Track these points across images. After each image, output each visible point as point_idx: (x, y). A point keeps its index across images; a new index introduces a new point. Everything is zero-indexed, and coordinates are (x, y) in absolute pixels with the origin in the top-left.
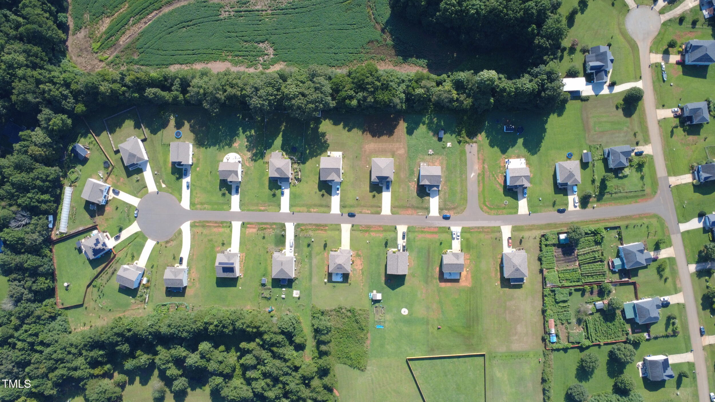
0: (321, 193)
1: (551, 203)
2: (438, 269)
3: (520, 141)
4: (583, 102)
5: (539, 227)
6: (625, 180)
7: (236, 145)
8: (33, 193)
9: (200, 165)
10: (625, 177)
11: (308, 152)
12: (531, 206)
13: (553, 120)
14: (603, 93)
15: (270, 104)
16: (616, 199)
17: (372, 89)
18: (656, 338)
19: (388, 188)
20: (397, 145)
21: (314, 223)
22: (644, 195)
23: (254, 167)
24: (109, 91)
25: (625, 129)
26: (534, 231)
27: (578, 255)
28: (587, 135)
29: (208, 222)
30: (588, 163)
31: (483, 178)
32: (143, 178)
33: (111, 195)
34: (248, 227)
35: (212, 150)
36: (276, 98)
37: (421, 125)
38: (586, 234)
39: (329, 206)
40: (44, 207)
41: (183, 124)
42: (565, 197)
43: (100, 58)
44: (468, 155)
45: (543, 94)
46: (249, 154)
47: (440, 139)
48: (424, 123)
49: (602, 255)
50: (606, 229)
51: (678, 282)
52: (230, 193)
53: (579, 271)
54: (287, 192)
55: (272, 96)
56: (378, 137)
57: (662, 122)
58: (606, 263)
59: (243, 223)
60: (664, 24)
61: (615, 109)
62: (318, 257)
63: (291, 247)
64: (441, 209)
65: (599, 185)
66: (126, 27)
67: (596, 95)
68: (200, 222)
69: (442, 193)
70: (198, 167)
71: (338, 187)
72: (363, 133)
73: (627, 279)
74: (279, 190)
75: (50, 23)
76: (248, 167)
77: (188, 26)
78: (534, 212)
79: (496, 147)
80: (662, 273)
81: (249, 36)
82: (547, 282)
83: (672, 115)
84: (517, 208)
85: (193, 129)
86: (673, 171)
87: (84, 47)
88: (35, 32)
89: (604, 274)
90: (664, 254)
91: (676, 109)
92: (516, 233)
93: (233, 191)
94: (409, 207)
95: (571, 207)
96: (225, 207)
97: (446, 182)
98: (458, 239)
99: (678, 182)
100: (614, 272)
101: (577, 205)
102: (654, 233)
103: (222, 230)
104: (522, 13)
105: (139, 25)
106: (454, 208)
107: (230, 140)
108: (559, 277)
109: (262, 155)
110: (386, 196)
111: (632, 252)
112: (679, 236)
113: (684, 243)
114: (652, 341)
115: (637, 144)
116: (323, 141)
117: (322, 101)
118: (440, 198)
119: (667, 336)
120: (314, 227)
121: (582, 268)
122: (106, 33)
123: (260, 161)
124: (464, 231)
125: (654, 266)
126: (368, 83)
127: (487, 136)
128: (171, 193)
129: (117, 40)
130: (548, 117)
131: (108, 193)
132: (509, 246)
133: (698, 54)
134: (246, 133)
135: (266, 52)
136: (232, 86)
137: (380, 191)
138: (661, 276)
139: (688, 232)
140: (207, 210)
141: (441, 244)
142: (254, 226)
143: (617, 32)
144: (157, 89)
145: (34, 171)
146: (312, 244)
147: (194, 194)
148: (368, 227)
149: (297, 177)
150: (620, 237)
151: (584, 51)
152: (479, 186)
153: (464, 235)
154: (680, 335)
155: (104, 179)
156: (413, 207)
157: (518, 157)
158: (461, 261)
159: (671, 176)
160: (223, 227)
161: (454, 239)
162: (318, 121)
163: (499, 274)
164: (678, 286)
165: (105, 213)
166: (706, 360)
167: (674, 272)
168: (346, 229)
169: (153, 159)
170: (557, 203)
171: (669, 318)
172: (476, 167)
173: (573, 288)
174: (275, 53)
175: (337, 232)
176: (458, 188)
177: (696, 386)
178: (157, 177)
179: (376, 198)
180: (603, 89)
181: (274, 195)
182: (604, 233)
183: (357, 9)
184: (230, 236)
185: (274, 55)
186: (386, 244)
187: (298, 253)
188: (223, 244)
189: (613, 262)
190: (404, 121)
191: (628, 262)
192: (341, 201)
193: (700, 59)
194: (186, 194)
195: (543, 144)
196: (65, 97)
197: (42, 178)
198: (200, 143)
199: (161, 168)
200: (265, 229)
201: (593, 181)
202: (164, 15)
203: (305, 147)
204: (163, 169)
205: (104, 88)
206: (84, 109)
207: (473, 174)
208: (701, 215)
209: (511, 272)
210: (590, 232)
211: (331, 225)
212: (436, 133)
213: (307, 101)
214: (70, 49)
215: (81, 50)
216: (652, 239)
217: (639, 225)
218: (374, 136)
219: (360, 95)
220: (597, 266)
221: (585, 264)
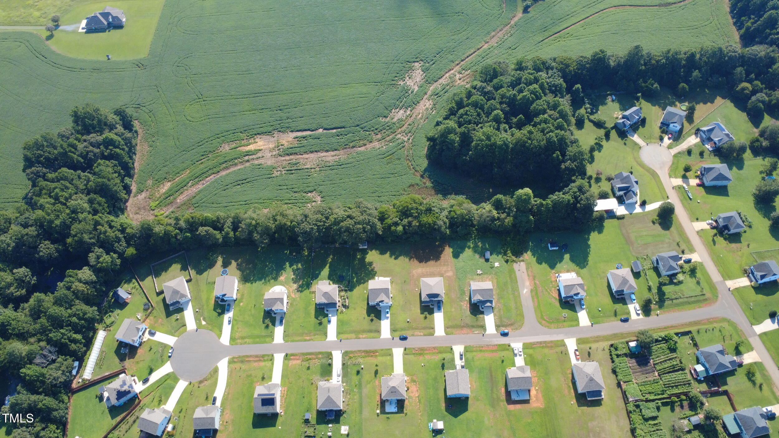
0: (370, 318)
1: (613, 314)
2: (503, 390)
3: (567, 257)
4: (620, 220)
5: (605, 338)
6: (681, 287)
7: (282, 278)
8: (67, 330)
9: (244, 300)
10: (680, 282)
11: (355, 280)
12: (591, 316)
13: (594, 238)
14: (635, 211)
15: (319, 230)
16: (678, 305)
17: (417, 214)
19: (439, 309)
20: (444, 269)
21: (363, 349)
22: (706, 300)
23: (300, 297)
24: (163, 232)
25: (667, 240)
26: (601, 343)
27: (654, 364)
28: (631, 248)
29: (247, 356)
30: (639, 272)
31: (537, 293)
32: (183, 318)
33: (147, 336)
34: (291, 359)
35: (258, 284)
36: (324, 225)
37: (467, 249)
38: (657, 341)
39: (378, 331)
40: (73, 346)
41: (230, 263)
42: (625, 306)
43: (156, 214)
44: (518, 273)
45: (578, 205)
46: (295, 286)
47: (487, 260)
48: (469, 248)
49: (681, 363)
50: (677, 334)
51: (774, 388)
52: (274, 325)
53: (661, 382)
54: (334, 320)
55: (321, 222)
56: (425, 262)
57: (700, 233)
58: (687, 371)
59: (287, 355)
60: (675, 156)
61: (652, 224)
62: (368, 386)
63: (339, 376)
64: (497, 326)
65: (656, 291)
66: (185, 188)
67: (631, 214)
68: (239, 357)
69: (496, 311)
70: (242, 302)
71: (388, 310)
72: (410, 260)
73: (716, 388)
74: (326, 318)
75: (118, 181)
76: (293, 298)
77: (243, 184)
78: (597, 323)
79: (544, 263)
80: (753, 379)
81: (299, 188)
82: (629, 396)
83: (708, 227)
84: (577, 320)
85: (239, 267)
86: (727, 275)
87: (142, 206)
88: (103, 185)
89: (689, 384)
90: (748, 358)
91: (710, 221)
92: (582, 346)
93: (277, 322)
94: (463, 327)
95: (634, 316)
96: (267, 340)
97: (499, 299)
98: (520, 355)
99: (737, 286)
100: (700, 382)
101: (639, 312)
102: (729, 337)
103: (263, 364)
104: (545, 142)
105: (197, 186)
106: (511, 325)
107: (276, 274)
108: (641, 391)
109: (308, 285)
110: (439, 318)
111: (712, 354)
112: (758, 339)
113: (765, 346)
115: (683, 252)
116: (370, 269)
117: (369, 222)
118: (495, 315)
120: (363, 354)
121: (663, 379)
122: (164, 194)
123: (306, 292)
124: (526, 346)
125: (741, 374)
126: (412, 209)
127: (534, 255)
128: (210, 330)
129: (175, 199)
130: (589, 234)
131: (143, 334)
132: (578, 359)
133: (713, 175)
134: (292, 267)
135: (314, 199)
136: (283, 215)
137: (431, 312)
138: (754, 383)
139: (765, 334)
140: (248, 344)
141: (503, 361)
142: (298, 357)
143: (635, 164)
144: (209, 228)
145: (72, 307)
146: (361, 371)
147: (235, 328)
148: (422, 349)
149: (344, 304)
150: (694, 342)
151: (609, 179)
152: (533, 301)
153: (526, 350)
155: (142, 321)
156: (467, 326)
157: (568, 271)
158: (528, 374)
159: (727, 280)
160: (265, 361)
161: (516, 355)
162: (364, 252)
163: (572, 391)
165: (137, 356)
167: (767, 378)
168: (398, 353)
169: (196, 298)
170: (618, 313)
172: (527, 283)
173: (659, 402)
174: (323, 199)
175: (389, 358)
176: (512, 305)
178: (197, 315)
179: (427, 320)
180: (635, 208)
181: (320, 324)
182: (676, 338)
183: (397, 162)
184: (271, 370)
185: (321, 201)
186: (443, 366)
187: (347, 382)
188: (263, 378)
189: (695, 370)
190: (449, 246)
191: (711, 365)
192: (392, 324)
193: (716, 179)
194: (227, 329)
195: (590, 258)
196: (118, 240)
197: (79, 314)
198: (245, 279)
199: (203, 306)
200: (310, 359)
201: (650, 289)
202: (221, 177)
203: (352, 276)
204: (205, 307)
205: (157, 229)
206: (135, 252)
207: (525, 291)
208: (772, 316)
209: (585, 383)
210: (661, 339)
211: (382, 350)
212: (482, 255)
213: (355, 223)
214: (128, 209)
215: (139, 209)
216: (730, 345)
217: (711, 329)
218: (420, 261)
219: (405, 221)
220: (678, 376)
221: (665, 374)
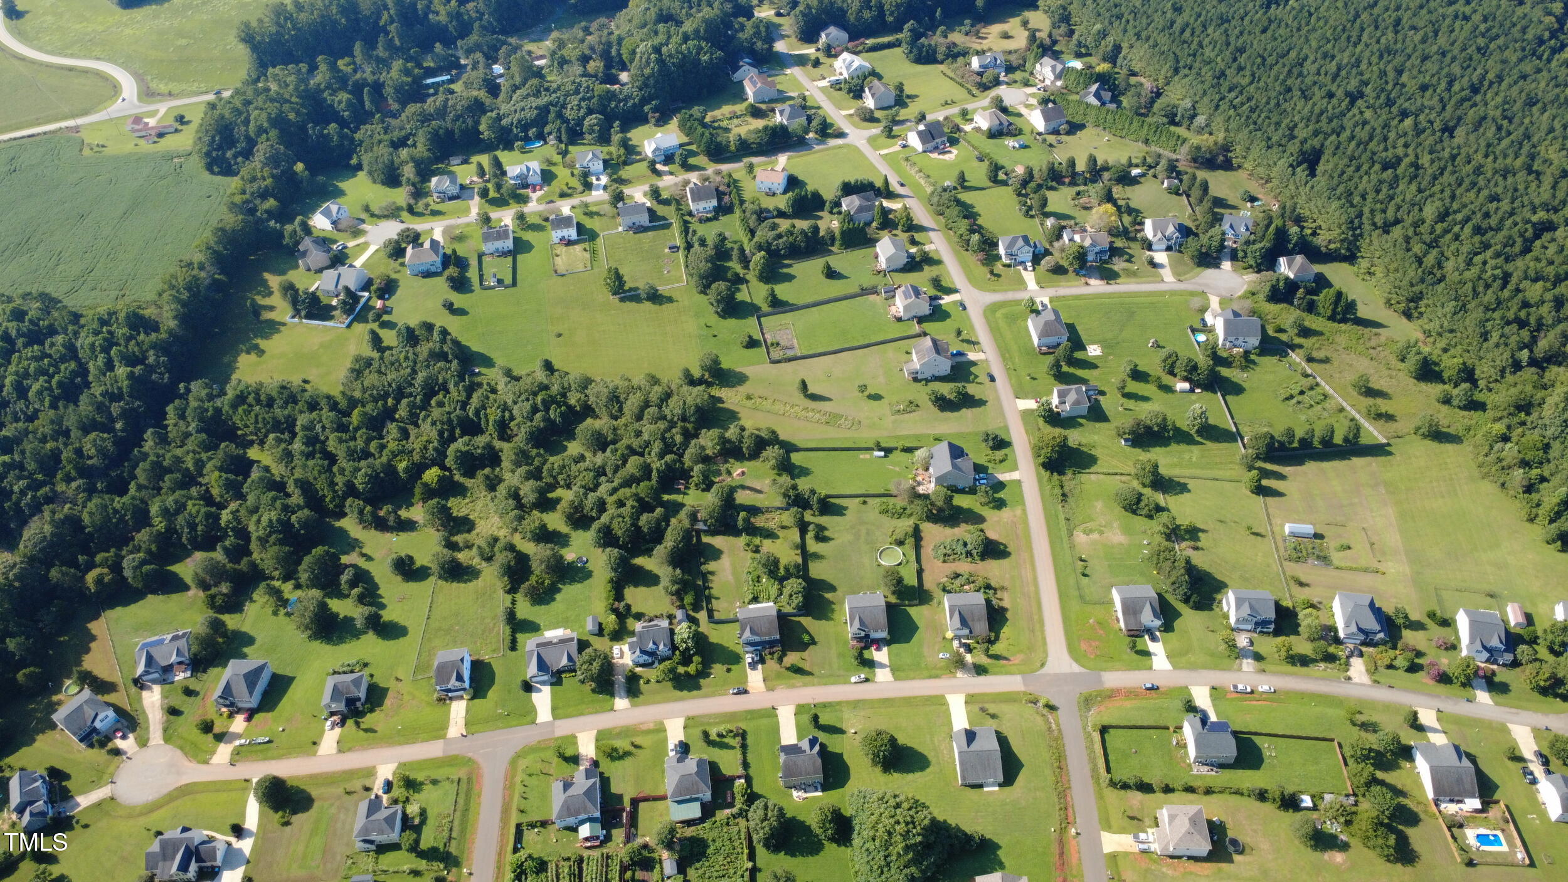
6: (431, 814)
10: (423, 813)
14: (247, 851)
16: (463, 831)
18: (746, 765)
22: (469, 781)
25: (333, 810)
49: (568, 859)
50: (516, 850)
51: (644, 727)
57: (342, 747)
58: (586, 854)
60: (167, 739)
61: (288, 829)
65: (424, 862)
67: (248, 862)
73: (624, 815)
80: (621, 752)
83: (338, 730)
86: (439, 730)
89: (608, 857)
90: (587, 748)
91: (329, 723)
99: (461, 722)
100: (608, 838)
102: (544, 764)
111: (566, 801)
112: (558, 723)
113: (574, 716)
114: (751, 772)
115: (368, 789)
119: (744, 747)
125: (609, 768)
133: (240, 688)
138: (627, 754)
139: (554, 709)
143: (143, 821)
150: (538, 824)
154: (743, 725)
159: (446, 734)
164: (652, 726)
166: (793, 686)
167: (625, 732)
171: (710, 743)
177: (839, 703)
180: (240, 851)
182: (522, 855)
189: (586, 839)
191: (585, 811)
193: (251, 685)
201: (416, 873)
208: (528, 687)
216: (557, 767)
217: (524, 789)
220: (590, 872)
